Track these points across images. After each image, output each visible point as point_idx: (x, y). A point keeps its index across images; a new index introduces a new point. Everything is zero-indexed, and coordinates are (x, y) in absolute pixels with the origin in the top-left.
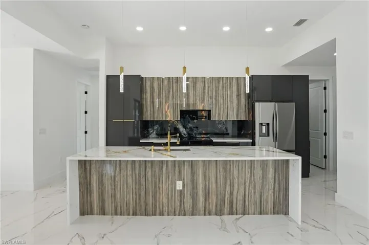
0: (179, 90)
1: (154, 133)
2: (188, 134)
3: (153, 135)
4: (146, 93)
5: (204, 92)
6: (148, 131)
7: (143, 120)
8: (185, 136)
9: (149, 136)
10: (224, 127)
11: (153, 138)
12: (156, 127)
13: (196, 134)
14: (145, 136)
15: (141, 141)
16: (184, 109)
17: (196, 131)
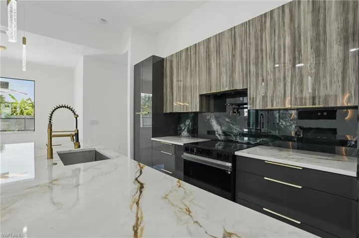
0: (197, 63)
1: (186, 129)
2: (224, 133)
3: (185, 133)
4: (166, 77)
5: (234, 56)
6: (180, 127)
7: (164, 112)
8: (219, 137)
9: (181, 133)
10: (294, 126)
11: (184, 136)
12: (188, 122)
13: (236, 136)
14: (177, 133)
15: (152, 139)
16: (204, 93)
17: (236, 129)
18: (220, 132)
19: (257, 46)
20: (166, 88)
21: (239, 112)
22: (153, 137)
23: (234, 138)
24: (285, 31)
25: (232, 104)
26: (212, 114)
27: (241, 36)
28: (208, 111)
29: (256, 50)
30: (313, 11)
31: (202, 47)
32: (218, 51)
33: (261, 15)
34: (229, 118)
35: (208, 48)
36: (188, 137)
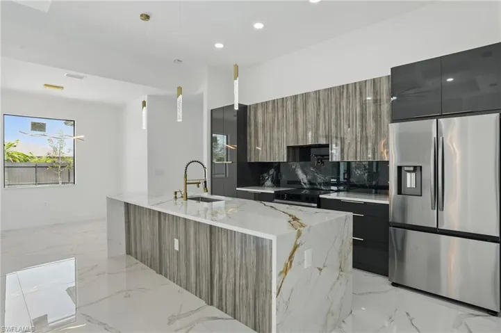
0: (285, 116)
1: (270, 179)
2: (311, 183)
3: (269, 183)
4: (250, 126)
5: (318, 115)
6: (263, 177)
7: (248, 161)
8: (305, 186)
9: (264, 183)
10: (366, 175)
11: (268, 187)
12: (272, 172)
13: (320, 184)
14: (260, 183)
15: (237, 189)
16: (292, 145)
17: (320, 178)
18: (306, 181)
19: (336, 109)
20: (250, 137)
21: (323, 163)
22: (238, 187)
23: (319, 187)
24: (356, 102)
25: (317, 156)
26: (298, 164)
27: (324, 100)
28: (294, 160)
29: (336, 114)
30: (374, 92)
31: (289, 102)
32: (305, 108)
33: (340, 86)
34: (314, 168)
35: (295, 103)
36: (273, 187)
